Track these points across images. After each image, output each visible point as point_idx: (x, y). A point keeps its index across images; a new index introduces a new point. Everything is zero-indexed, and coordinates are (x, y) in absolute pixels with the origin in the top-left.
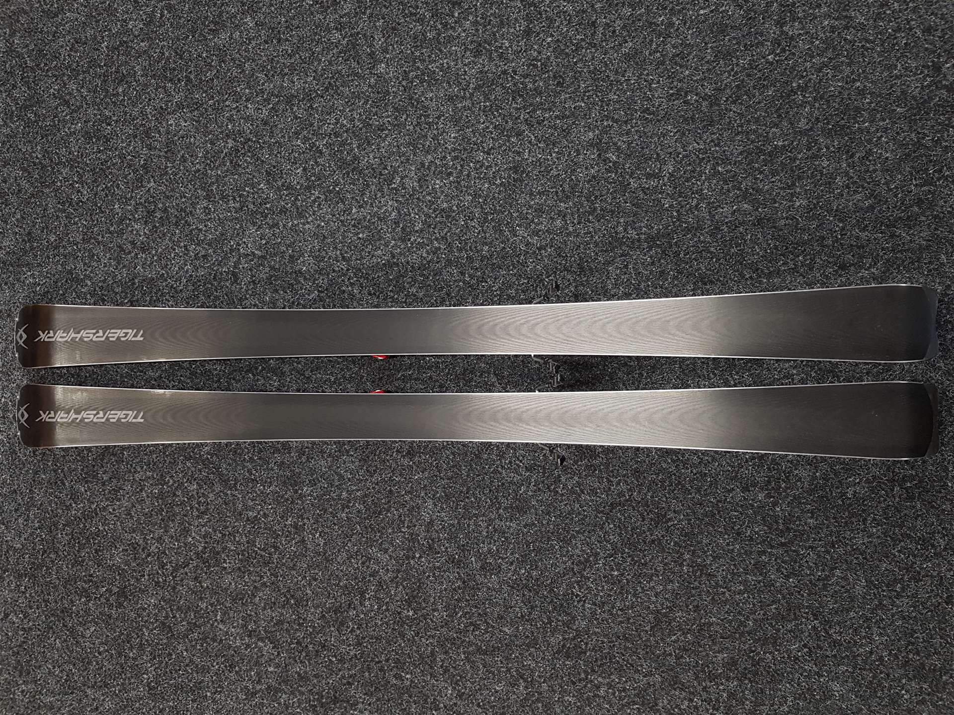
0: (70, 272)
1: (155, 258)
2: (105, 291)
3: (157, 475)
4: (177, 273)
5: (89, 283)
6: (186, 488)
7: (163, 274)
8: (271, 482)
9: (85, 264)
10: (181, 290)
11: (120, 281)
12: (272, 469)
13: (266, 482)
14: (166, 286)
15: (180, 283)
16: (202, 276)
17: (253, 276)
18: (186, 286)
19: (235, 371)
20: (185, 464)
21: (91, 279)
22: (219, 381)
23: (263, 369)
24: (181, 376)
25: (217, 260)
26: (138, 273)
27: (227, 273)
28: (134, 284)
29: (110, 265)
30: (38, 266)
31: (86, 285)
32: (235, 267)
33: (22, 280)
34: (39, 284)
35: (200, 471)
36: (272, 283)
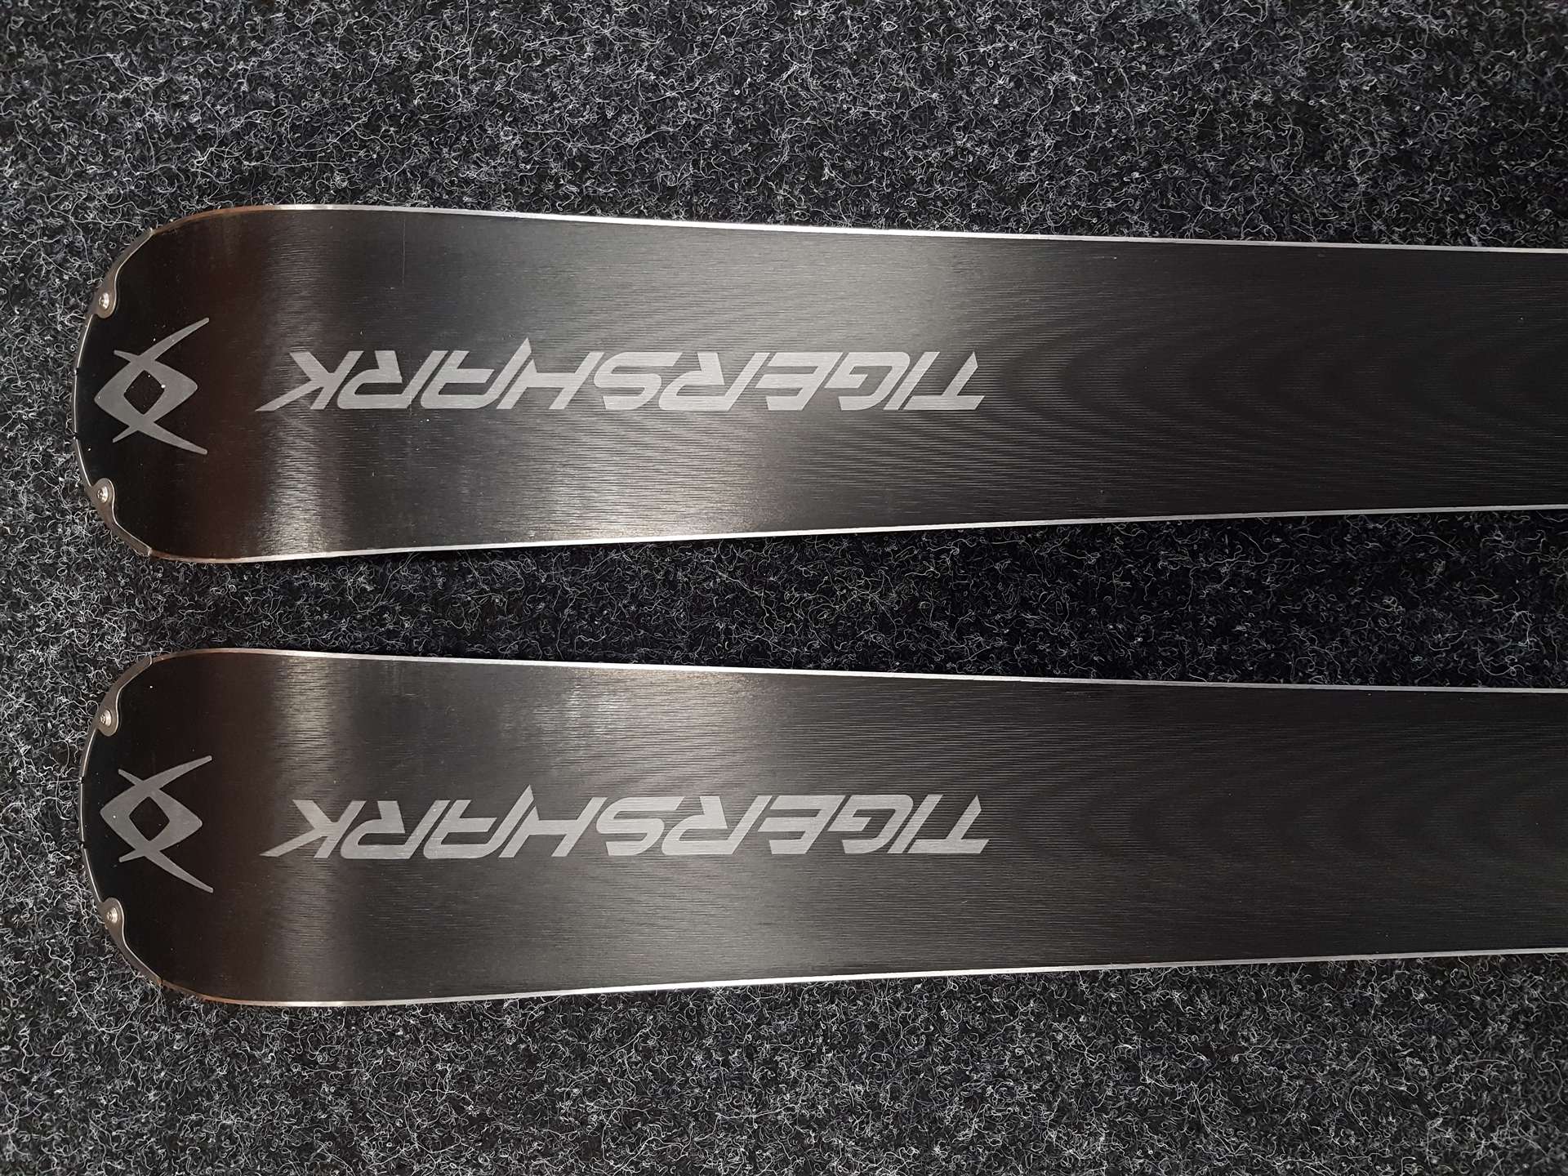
0: (397, 81)
1: (888, 26)
2: (602, 179)
3: (895, 1096)
4: (1004, 105)
5: (509, 139)
6: (1051, 1149)
7: (930, 107)
8: (1494, 1108)
9: (484, 43)
10: (1024, 189)
11: (690, 129)
12: (1500, 1046)
13: (1469, 1107)
14: (946, 166)
15: (1023, 155)
16: (1141, 122)
17: (1402, 133)
18: (1056, 169)
19: (1314, 581)
20: (1048, 1033)
21: (521, 117)
22: (1224, 630)
23: (1454, 573)
24: (1025, 605)
25: (1220, 47)
26: (794, 96)
27: (1273, 115)
28: (766, 148)
29: (633, 50)
30: (198, 48)
31: (492, 150)
32: (1312, 87)
33: (101, 111)
34: (204, 140)
35: (1130, 1066)
36: (1492, 169)
